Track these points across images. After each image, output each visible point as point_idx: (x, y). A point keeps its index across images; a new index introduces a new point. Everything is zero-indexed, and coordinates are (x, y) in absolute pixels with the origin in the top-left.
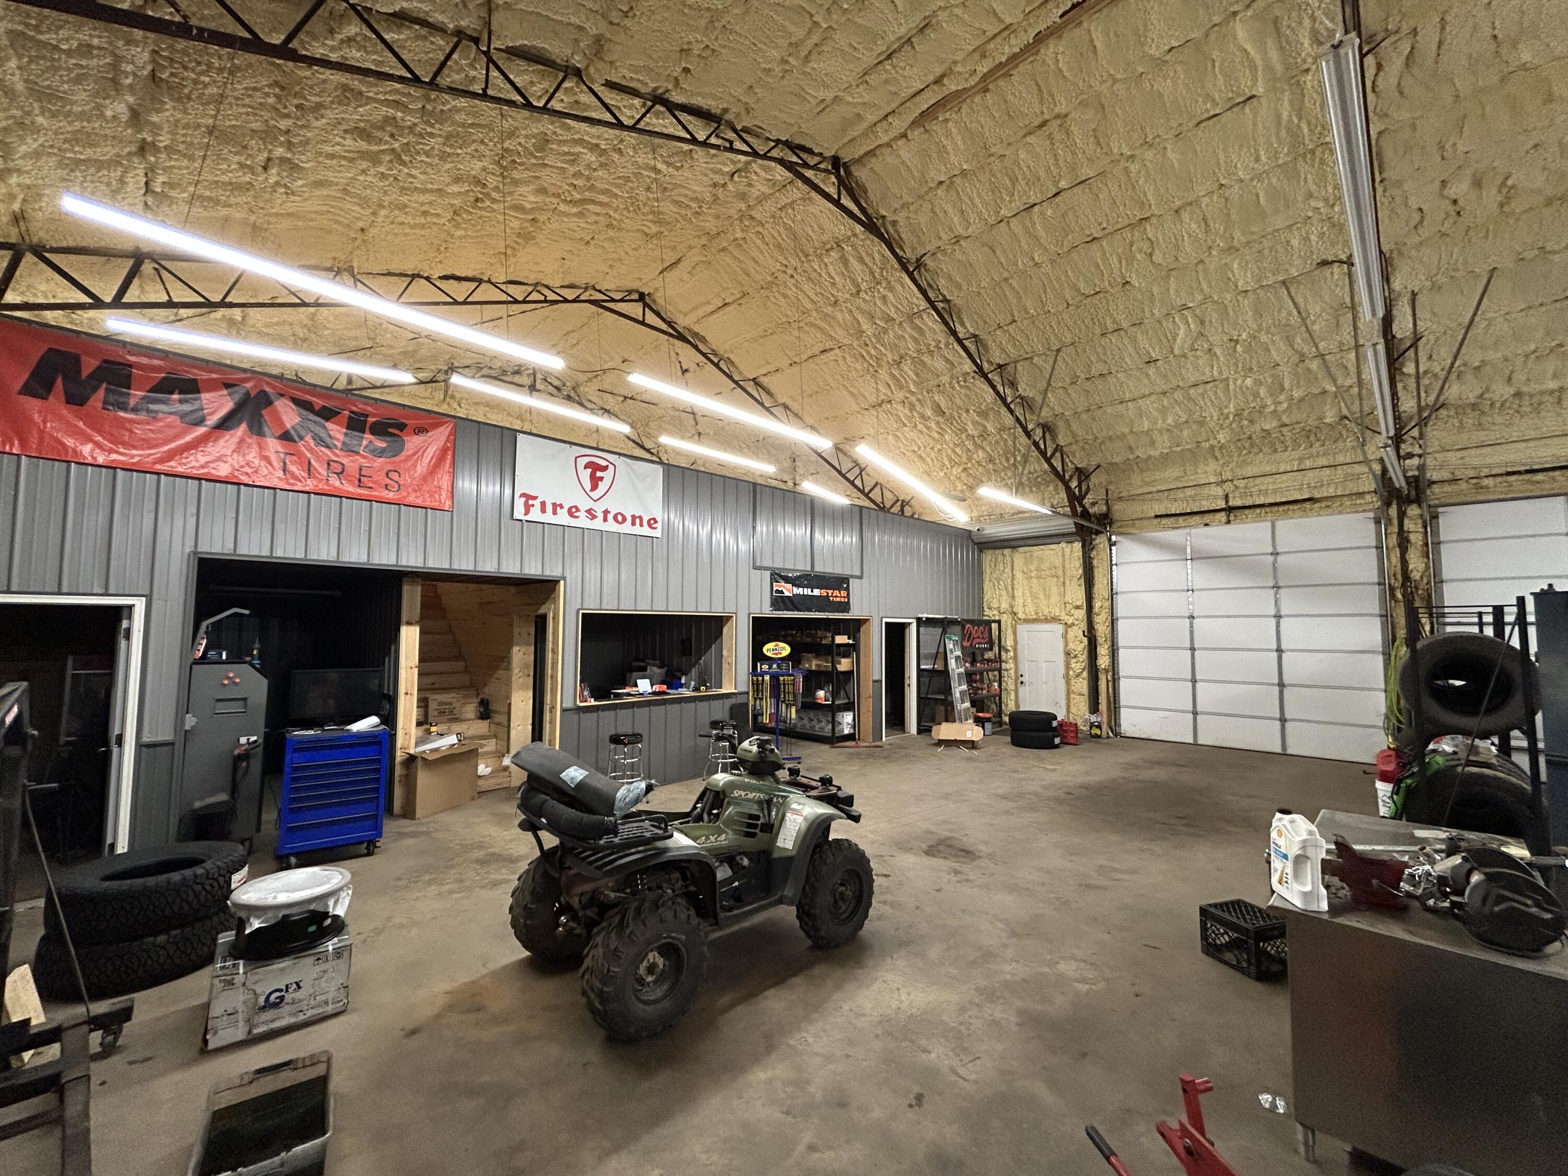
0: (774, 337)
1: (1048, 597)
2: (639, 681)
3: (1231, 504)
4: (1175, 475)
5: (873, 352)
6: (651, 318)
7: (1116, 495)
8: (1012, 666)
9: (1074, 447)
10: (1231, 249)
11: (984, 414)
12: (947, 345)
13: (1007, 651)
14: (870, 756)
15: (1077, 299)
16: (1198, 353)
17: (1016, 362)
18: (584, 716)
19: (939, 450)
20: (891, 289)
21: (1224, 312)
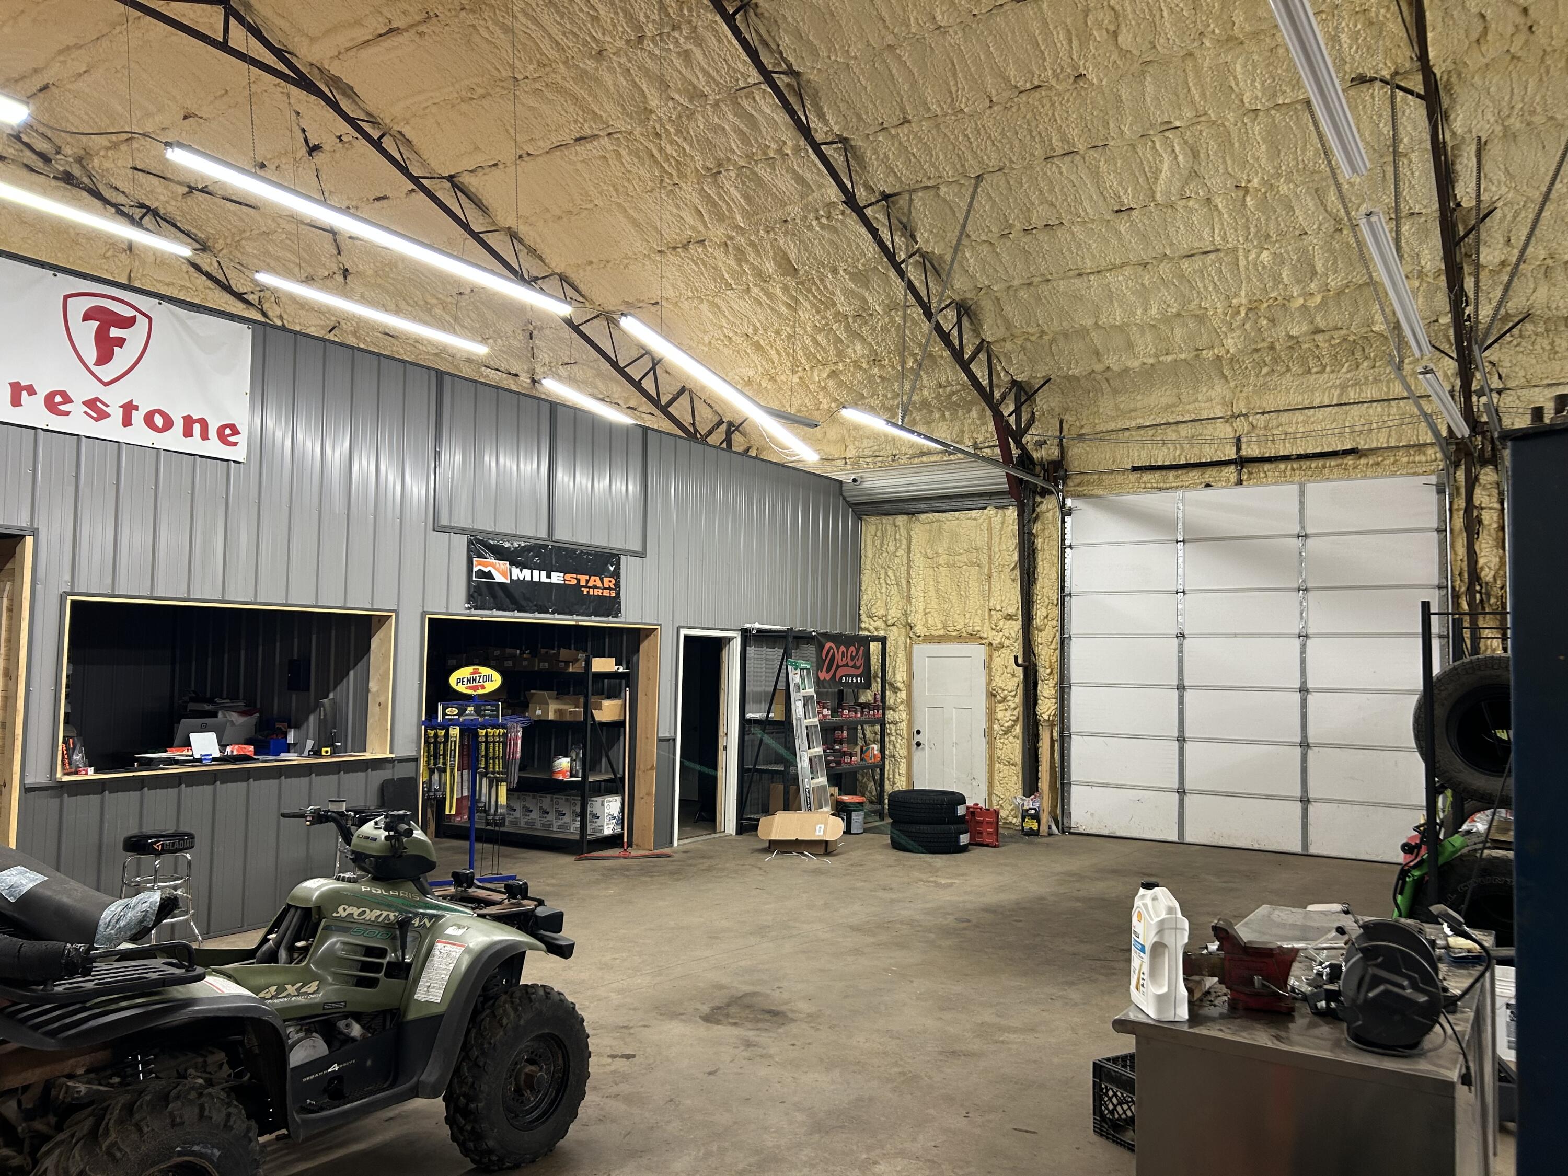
0: (486, 103)
1: (964, 598)
2: (193, 737)
3: (1244, 453)
4: (1164, 401)
5: (669, 149)
6: (239, 37)
7: (1074, 433)
8: (904, 716)
9: (1008, 345)
10: (1231, 41)
11: (862, 278)
12: (797, 149)
13: (896, 690)
14: (645, 871)
15: (1006, 94)
16: (1191, 203)
17: (912, 191)
18: (70, 801)
19: (790, 337)
20: (699, 42)
21: (1225, 141)
